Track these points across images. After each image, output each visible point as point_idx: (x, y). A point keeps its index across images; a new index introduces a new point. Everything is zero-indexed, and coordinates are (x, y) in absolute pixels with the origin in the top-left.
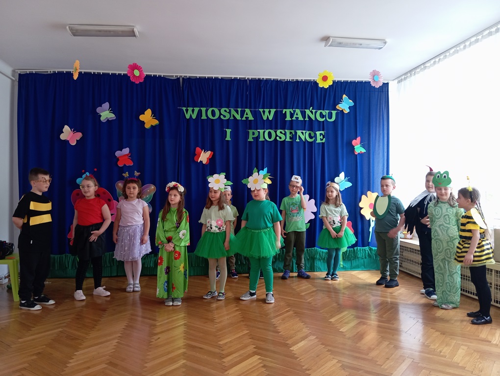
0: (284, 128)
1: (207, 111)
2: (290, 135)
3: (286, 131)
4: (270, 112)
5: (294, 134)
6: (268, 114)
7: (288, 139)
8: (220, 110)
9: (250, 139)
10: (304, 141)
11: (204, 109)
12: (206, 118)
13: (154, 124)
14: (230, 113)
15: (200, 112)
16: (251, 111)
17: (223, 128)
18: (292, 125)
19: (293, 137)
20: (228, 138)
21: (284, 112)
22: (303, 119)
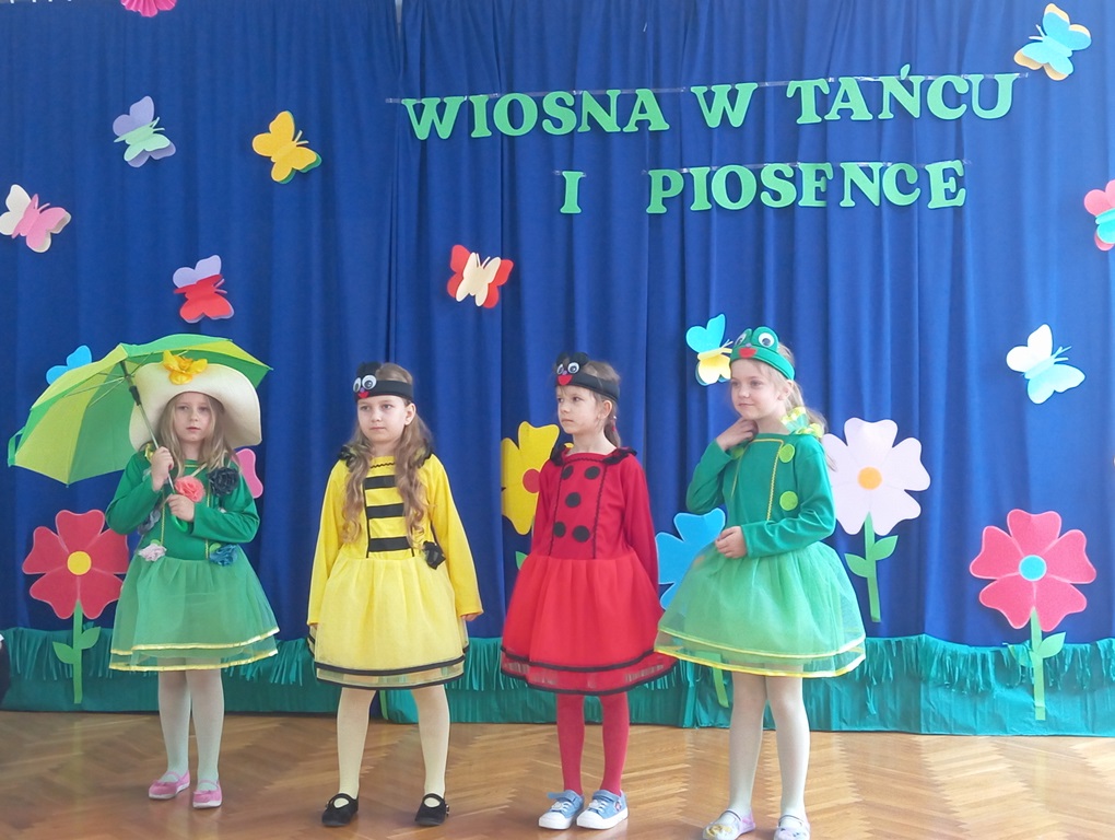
0: (791, 158)
1: (491, 106)
2: (818, 184)
3: (801, 166)
4: (732, 96)
6: (729, 105)
7: (809, 200)
8: (539, 102)
9: (656, 207)
10: (877, 204)
11: (479, 102)
12: (490, 134)
14: (577, 108)
15: (467, 112)
16: (658, 97)
17: (553, 168)
18: (828, 143)
19: (831, 190)
20: (571, 206)
21: (790, 94)
22: (870, 117)
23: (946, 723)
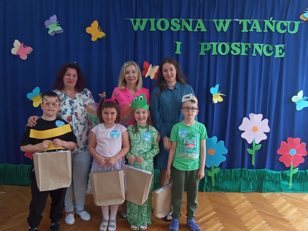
0: (239, 40)
1: (156, 22)
2: (246, 49)
3: (242, 44)
4: (224, 23)
5: (250, 47)
6: (223, 25)
7: (243, 53)
8: (170, 22)
9: (202, 53)
10: (261, 55)
11: (152, 20)
12: (155, 30)
13: (100, 37)
14: (180, 23)
15: (149, 23)
16: (204, 22)
17: (173, 41)
18: (249, 38)
19: (249, 51)
20: (178, 52)
21: (240, 23)
22: (261, 31)
23: (268, 190)
